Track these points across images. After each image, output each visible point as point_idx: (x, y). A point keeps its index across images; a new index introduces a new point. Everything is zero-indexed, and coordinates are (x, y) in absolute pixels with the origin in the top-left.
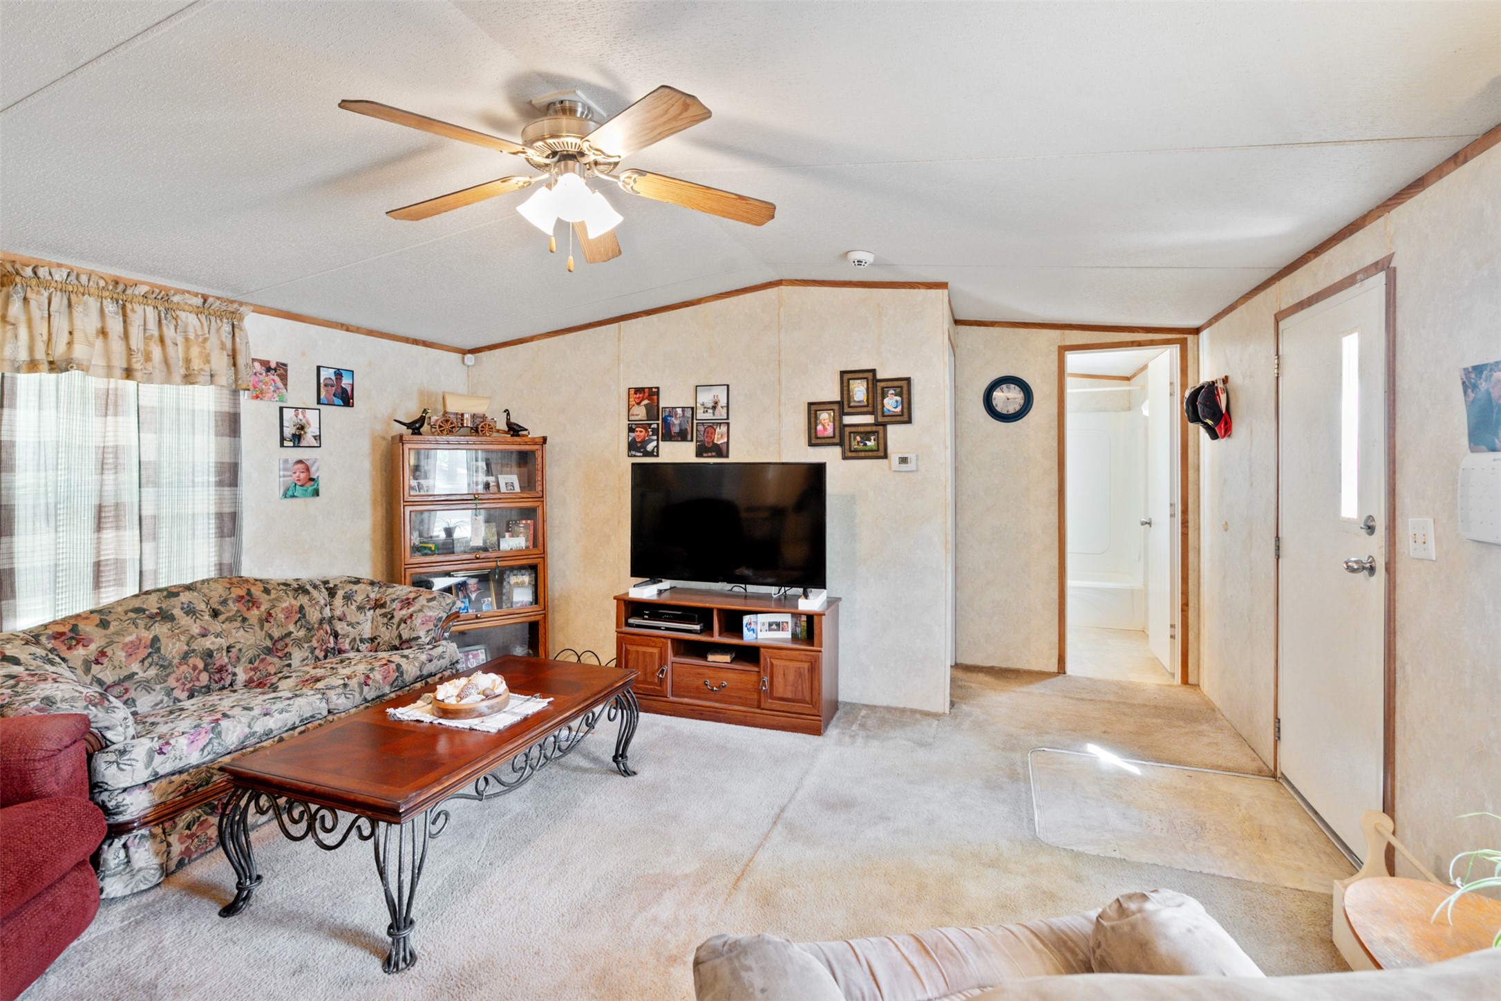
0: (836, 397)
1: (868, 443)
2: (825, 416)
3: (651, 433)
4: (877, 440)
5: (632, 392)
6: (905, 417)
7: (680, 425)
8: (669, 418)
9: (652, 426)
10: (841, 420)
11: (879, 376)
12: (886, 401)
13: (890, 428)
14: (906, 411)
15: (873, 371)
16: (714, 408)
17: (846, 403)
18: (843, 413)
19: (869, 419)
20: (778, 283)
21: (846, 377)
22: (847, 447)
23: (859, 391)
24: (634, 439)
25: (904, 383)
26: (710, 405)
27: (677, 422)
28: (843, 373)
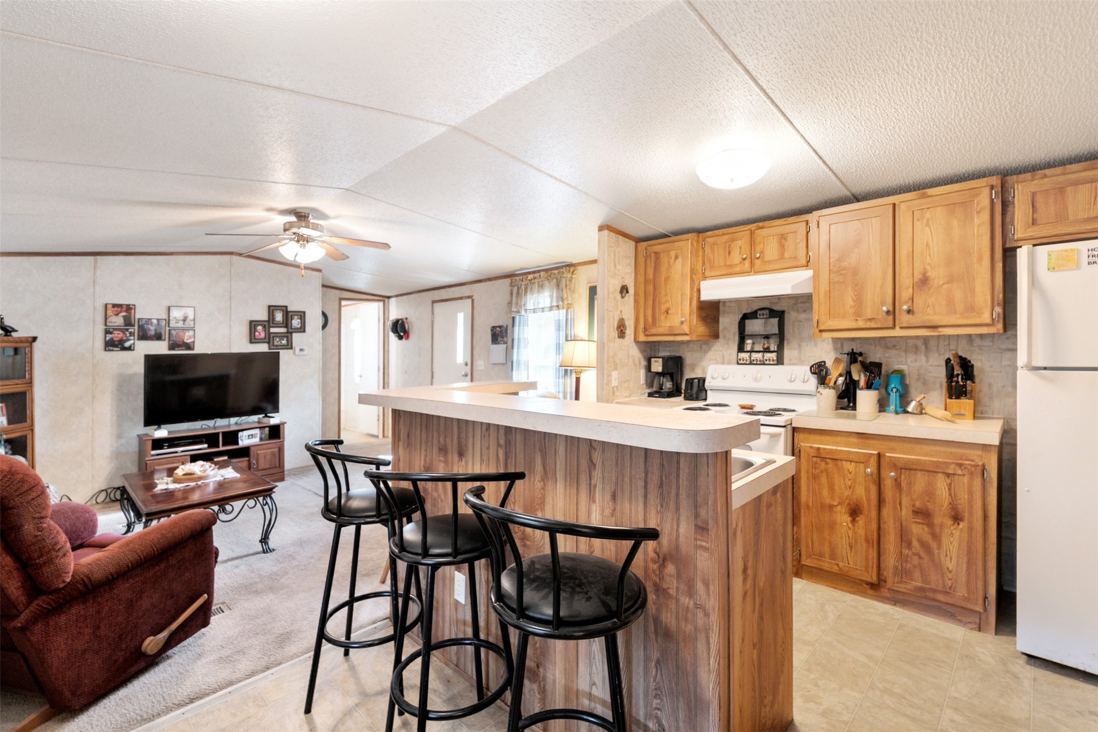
0: (265, 318)
1: (283, 342)
2: (260, 328)
3: (128, 335)
4: (288, 340)
5: (110, 307)
6: (302, 329)
7: (155, 330)
8: (146, 326)
9: (130, 330)
10: (269, 330)
11: (289, 309)
12: (293, 321)
13: (294, 335)
14: (303, 327)
15: (286, 307)
16: (184, 320)
17: (271, 321)
18: (270, 327)
19: (283, 330)
20: (231, 253)
21: (272, 309)
22: (271, 343)
23: (279, 317)
25: (302, 314)
26: (182, 318)
27: (152, 328)
28: (269, 307)
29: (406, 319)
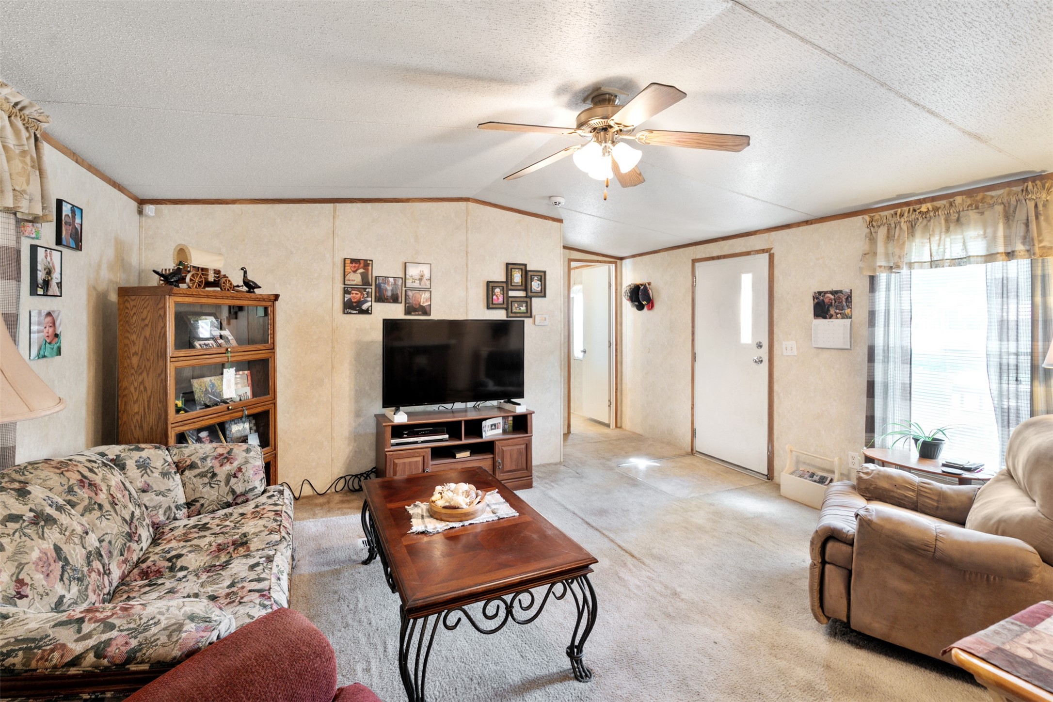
0: (503, 278)
1: (521, 308)
2: (497, 290)
3: (366, 296)
4: (527, 306)
5: (348, 262)
6: (543, 294)
7: (392, 290)
8: (382, 285)
9: (367, 290)
10: (507, 293)
11: (528, 269)
12: (533, 283)
13: (534, 299)
14: (543, 290)
15: (525, 265)
16: (420, 280)
17: (509, 283)
18: (508, 290)
19: (522, 294)
21: (510, 268)
23: (517, 277)
24: (350, 300)
25: (542, 274)
26: (418, 278)
27: (389, 288)
28: (507, 265)
29: (649, 284)
